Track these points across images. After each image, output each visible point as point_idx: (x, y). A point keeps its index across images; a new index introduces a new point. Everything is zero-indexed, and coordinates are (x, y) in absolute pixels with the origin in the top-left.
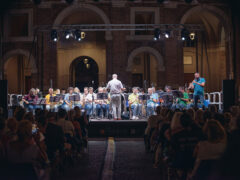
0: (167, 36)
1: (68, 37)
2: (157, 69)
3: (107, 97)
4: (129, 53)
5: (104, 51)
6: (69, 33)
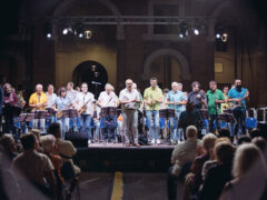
1: (65, 32)
4: (145, 57)
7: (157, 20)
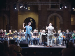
0: (66, 7)
1: (21, 7)
2: (60, 23)
3: (38, 35)
4: (48, 16)
5: (38, 16)
6: (21, 5)
7: (52, 3)
